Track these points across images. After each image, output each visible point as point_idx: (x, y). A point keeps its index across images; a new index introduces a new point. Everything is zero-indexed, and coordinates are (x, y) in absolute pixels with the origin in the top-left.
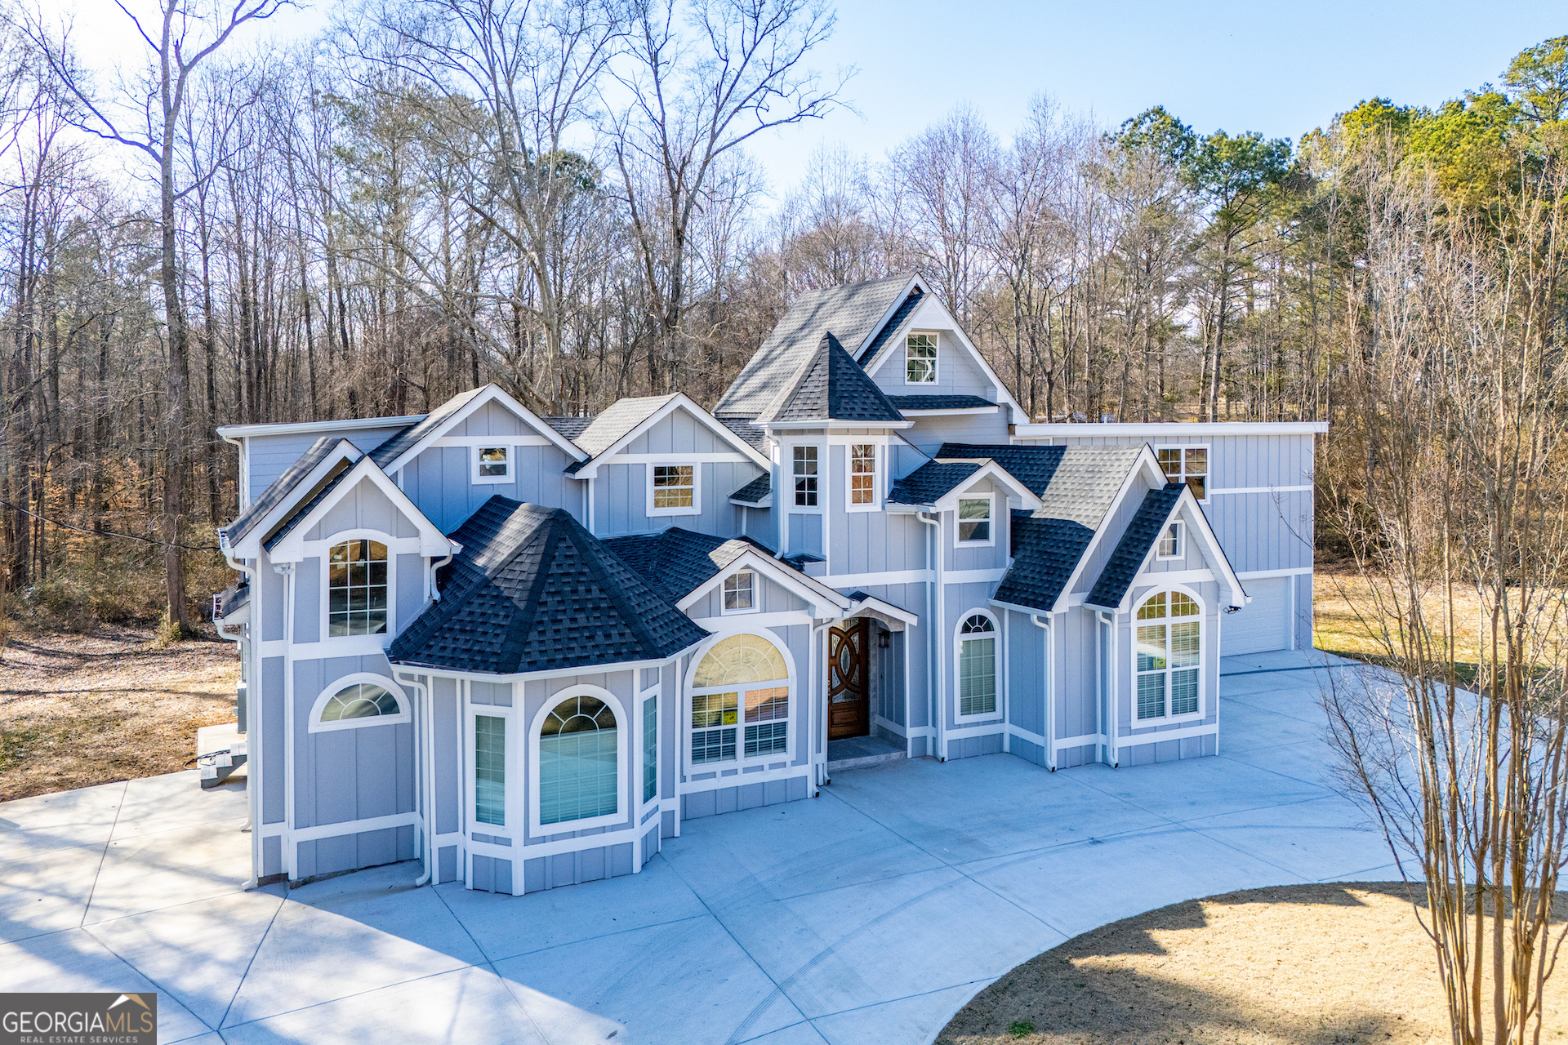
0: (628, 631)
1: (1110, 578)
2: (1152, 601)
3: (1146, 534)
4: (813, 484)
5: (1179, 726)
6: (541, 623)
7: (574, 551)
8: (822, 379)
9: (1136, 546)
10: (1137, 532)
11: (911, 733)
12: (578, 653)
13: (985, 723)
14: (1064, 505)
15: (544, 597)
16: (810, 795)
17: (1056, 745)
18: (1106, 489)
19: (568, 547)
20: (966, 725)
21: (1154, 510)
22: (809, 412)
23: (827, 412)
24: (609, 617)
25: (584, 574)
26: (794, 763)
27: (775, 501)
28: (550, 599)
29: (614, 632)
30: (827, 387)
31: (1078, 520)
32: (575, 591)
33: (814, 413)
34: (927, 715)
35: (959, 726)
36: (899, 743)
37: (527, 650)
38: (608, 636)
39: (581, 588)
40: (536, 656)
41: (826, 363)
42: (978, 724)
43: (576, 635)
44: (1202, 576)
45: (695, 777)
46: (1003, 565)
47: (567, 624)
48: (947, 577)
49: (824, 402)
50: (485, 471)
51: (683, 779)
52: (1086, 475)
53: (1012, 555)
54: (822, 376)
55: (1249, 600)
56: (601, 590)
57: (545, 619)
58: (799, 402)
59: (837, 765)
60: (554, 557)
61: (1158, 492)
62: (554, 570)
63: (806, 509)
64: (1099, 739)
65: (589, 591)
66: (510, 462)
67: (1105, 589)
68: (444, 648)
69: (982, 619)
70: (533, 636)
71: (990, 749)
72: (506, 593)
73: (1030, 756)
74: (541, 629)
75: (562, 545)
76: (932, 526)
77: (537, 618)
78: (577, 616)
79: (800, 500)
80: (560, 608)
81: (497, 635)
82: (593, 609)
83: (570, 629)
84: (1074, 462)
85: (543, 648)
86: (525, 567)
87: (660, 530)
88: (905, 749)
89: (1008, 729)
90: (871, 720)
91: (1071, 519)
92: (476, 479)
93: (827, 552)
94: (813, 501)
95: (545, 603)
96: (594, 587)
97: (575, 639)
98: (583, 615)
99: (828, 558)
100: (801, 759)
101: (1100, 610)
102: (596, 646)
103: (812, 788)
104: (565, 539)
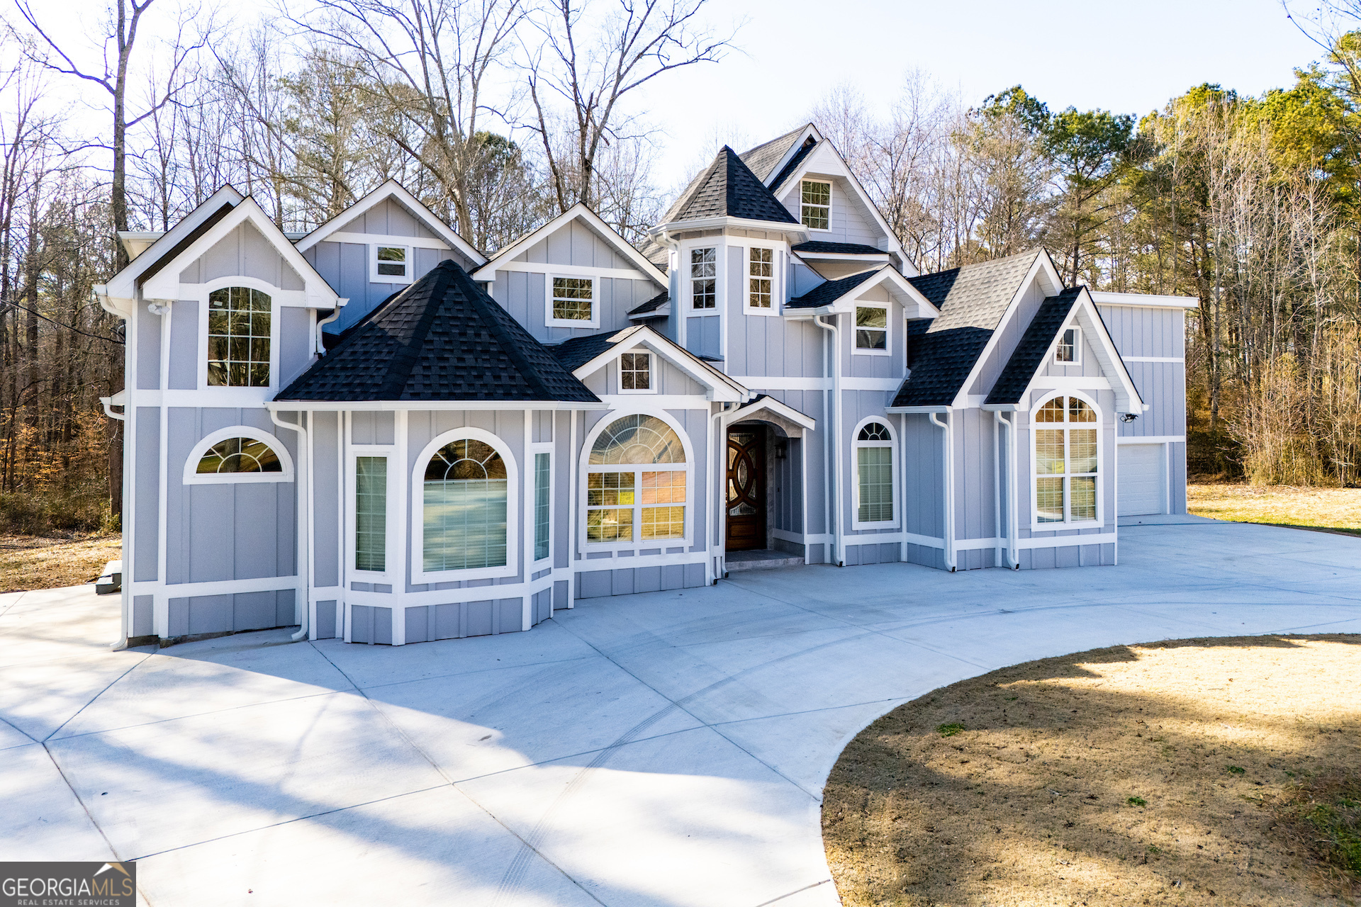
0: (518, 375)
1: (1008, 380)
2: (1049, 404)
3: (1044, 335)
4: (711, 287)
5: (1078, 532)
6: (427, 359)
7: (464, 299)
8: (720, 184)
9: (1034, 348)
10: (1035, 336)
11: (809, 539)
12: (465, 389)
13: (882, 531)
14: (960, 316)
15: (430, 336)
16: (708, 583)
17: (956, 546)
18: (1003, 293)
19: (458, 295)
20: (864, 532)
21: (1052, 314)
22: (707, 213)
23: (725, 211)
24: (499, 360)
25: (474, 320)
26: (692, 549)
27: (674, 309)
28: (436, 339)
29: (503, 374)
30: (725, 190)
31: (975, 325)
32: (463, 334)
33: (712, 213)
34: (824, 522)
35: (857, 532)
36: (798, 550)
37: (409, 382)
38: (497, 377)
39: (471, 332)
40: (418, 389)
41: (724, 170)
42: (875, 531)
43: (463, 373)
44: (1100, 384)
45: (591, 556)
46: (899, 375)
47: (454, 362)
48: (844, 383)
49: (723, 202)
50: (383, 270)
51: (578, 556)
52: (982, 287)
53: (909, 367)
54: (721, 181)
55: (1146, 407)
56: (491, 336)
57: (431, 356)
58: (697, 205)
59: (735, 566)
60: (442, 302)
61: (1055, 298)
62: (441, 312)
63: (705, 312)
64: (999, 543)
65: (478, 335)
66: (409, 262)
67: (1004, 390)
68: (323, 385)
69: (879, 427)
70: (417, 370)
71: (888, 556)
72: (390, 334)
73: (930, 560)
74: (425, 364)
75: (451, 292)
76: (830, 332)
77: (422, 354)
78: (466, 356)
79: (697, 304)
80: (447, 347)
81: (380, 369)
82: (482, 351)
83: (457, 368)
84: (968, 279)
85: (428, 382)
86: (411, 311)
87: (559, 340)
88: (803, 556)
89: (905, 538)
90: (768, 533)
91: (969, 325)
92: (374, 277)
93: (725, 351)
94: (710, 302)
95: (431, 342)
96: (483, 333)
97: (462, 377)
98: (471, 356)
99: (726, 359)
100: (699, 546)
101: (998, 409)
102: (485, 385)
103: (710, 576)
104: (453, 287)
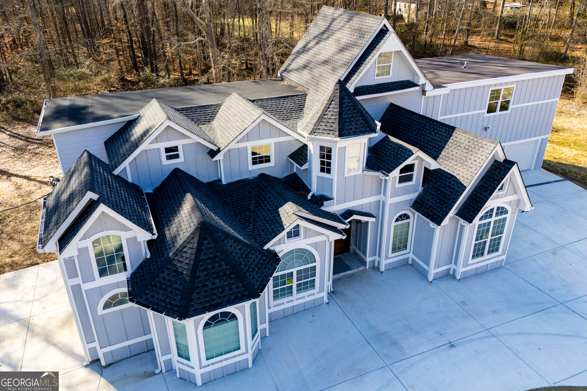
0: (240, 285)
2: (487, 212)
3: (491, 186)
4: (329, 164)
5: (489, 259)
6: (198, 287)
7: (212, 245)
8: (335, 110)
9: (485, 191)
10: (486, 183)
11: (368, 259)
12: (217, 301)
13: (401, 255)
14: (451, 165)
15: (198, 273)
16: (325, 303)
17: (433, 271)
18: (474, 163)
19: (209, 243)
20: (393, 257)
21: (497, 173)
22: (328, 132)
23: (337, 133)
24: (231, 278)
25: (217, 257)
26: (318, 293)
27: (310, 166)
28: (201, 274)
29: (234, 286)
30: (337, 117)
31: (458, 177)
32: (213, 267)
33: (331, 132)
34: (377, 251)
35: (390, 258)
36: (364, 263)
37: (192, 304)
38: (231, 289)
39: (217, 265)
40: (196, 306)
41: (338, 100)
43: (216, 292)
44: (513, 198)
45: (275, 306)
46: (417, 191)
47: (211, 286)
48: (390, 201)
49: (336, 126)
50: (169, 158)
51: (269, 307)
53: (422, 186)
54: (335, 109)
55: (533, 208)
56: (226, 264)
57: (200, 285)
58: (323, 124)
60: (202, 250)
61: (500, 163)
62: (203, 257)
63: (325, 175)
64: (453, 266)
65: (220, 266)
66: (181, 152)
67: (466, 210)
68: (153, 296)
69: (405, 215)
70: (195, 296)
71: (403, 264)
72: (180, 270)
73: (421, 270)
74: (198, 291)
75: (206, 242)
76: (386, 180)
77: (196, 286)
78: (216, 281)
79: (322, 170)
80: (207, 278)
81: (177, 295)
82: (223, 275)
83: (212, 289)
84: (458, 140)
85: (200, 301)
86: (188, 255)
87: (256, 175)
88: (366, 265)
89: (411, 256)
90: (351, 246)
91: (455, 174)
92: (165, 162)
93: (335, 195)
94: (329, 171)
95: (199, 276)
96: (223, 263)
97: (215, 294)
98: (218, 280)
99: (335, 199)
100: (322, 290)
101: (462, 221)
102: (226, 296)
103: (326, 300)
104: (206, 239)
